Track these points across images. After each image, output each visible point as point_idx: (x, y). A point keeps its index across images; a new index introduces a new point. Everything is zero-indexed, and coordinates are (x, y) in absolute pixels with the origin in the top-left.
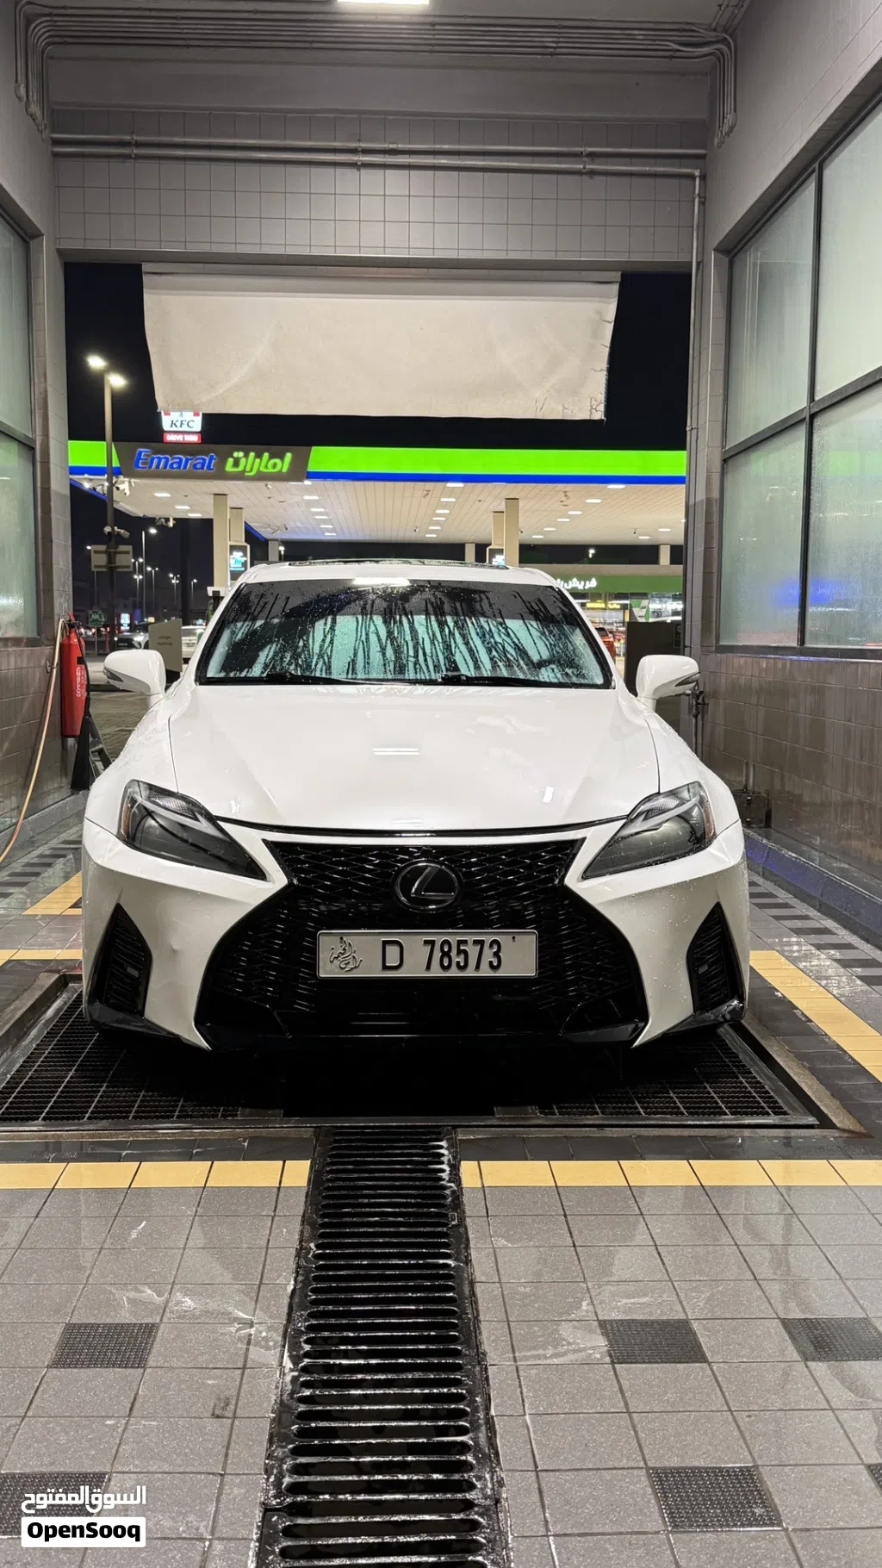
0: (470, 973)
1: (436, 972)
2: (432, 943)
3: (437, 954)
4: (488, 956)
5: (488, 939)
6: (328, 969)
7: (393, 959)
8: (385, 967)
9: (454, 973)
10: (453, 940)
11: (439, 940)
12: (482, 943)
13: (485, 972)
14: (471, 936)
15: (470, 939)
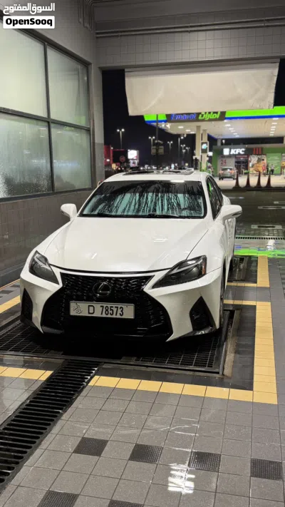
0: (114, 316)
1: (104, 315)
2: (103, 307)
3: (104, 310)
4: (119, 311)
5: (119, 306)
6: (73, 313)
7: (91, 311)
8: (89, 313)
9: (109, 316)
10: (109, 306)
11: (105, 306)
12: (117, 307)
13: (118, 316)
14: (114, 305)
15: (114, 306)
